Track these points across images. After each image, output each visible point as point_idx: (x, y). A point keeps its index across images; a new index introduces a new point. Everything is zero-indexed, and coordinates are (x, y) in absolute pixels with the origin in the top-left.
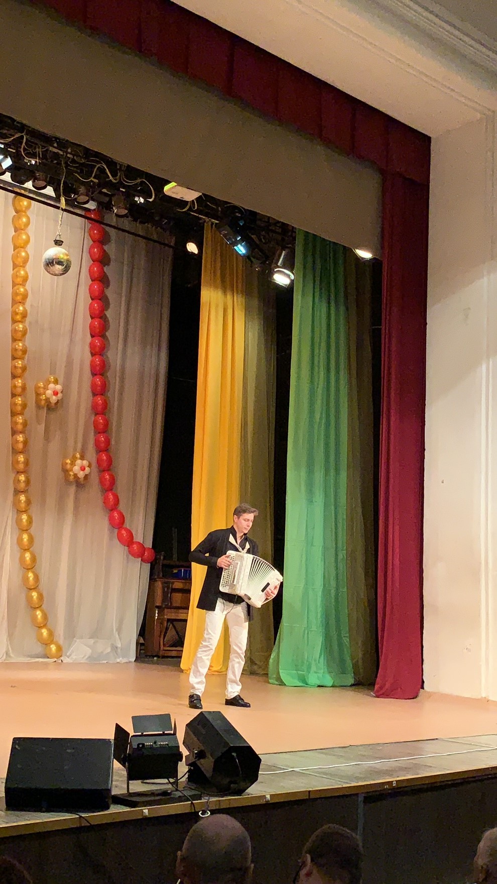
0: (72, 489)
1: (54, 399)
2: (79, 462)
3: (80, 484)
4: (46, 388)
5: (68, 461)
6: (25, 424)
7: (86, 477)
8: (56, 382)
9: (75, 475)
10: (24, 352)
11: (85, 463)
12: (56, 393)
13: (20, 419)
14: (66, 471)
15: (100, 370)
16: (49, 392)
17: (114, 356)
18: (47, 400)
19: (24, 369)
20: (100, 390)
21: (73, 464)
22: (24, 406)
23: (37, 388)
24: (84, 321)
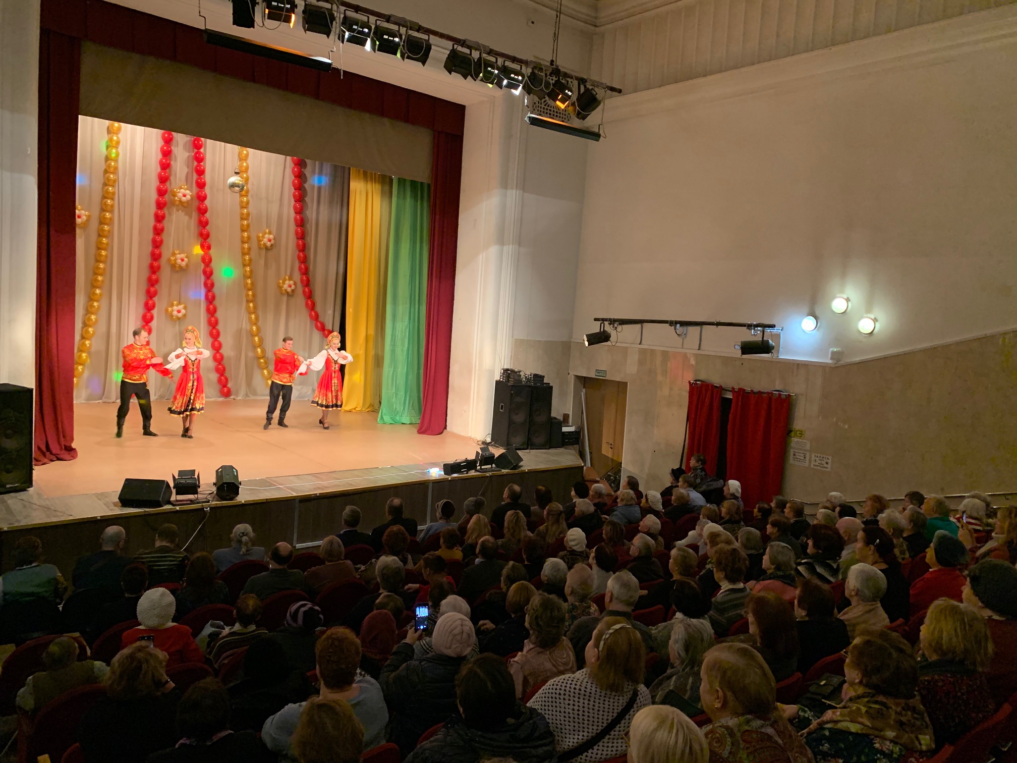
0: (285, 298)
1: (269, 244)
2: (287, 282)
3: (290, 295)
4: (263, 237)
5: (281, 281)
6: (250, 260)
7: (293, 291)
8: (270, 233)
9: (286, 290)
10: (248, 214)
11: (292, 282)
12: (270, 240)
13: (247, 257)
14: (280, 287)
15: (301, 223)
16: (265, 240)
17: (311, 213)
18: (265, 244)
19: (248, 226)
20: (301, 236)
21: (284, 283)
22: (249, 249)
23: (258, 237)
24: (289, 191)
